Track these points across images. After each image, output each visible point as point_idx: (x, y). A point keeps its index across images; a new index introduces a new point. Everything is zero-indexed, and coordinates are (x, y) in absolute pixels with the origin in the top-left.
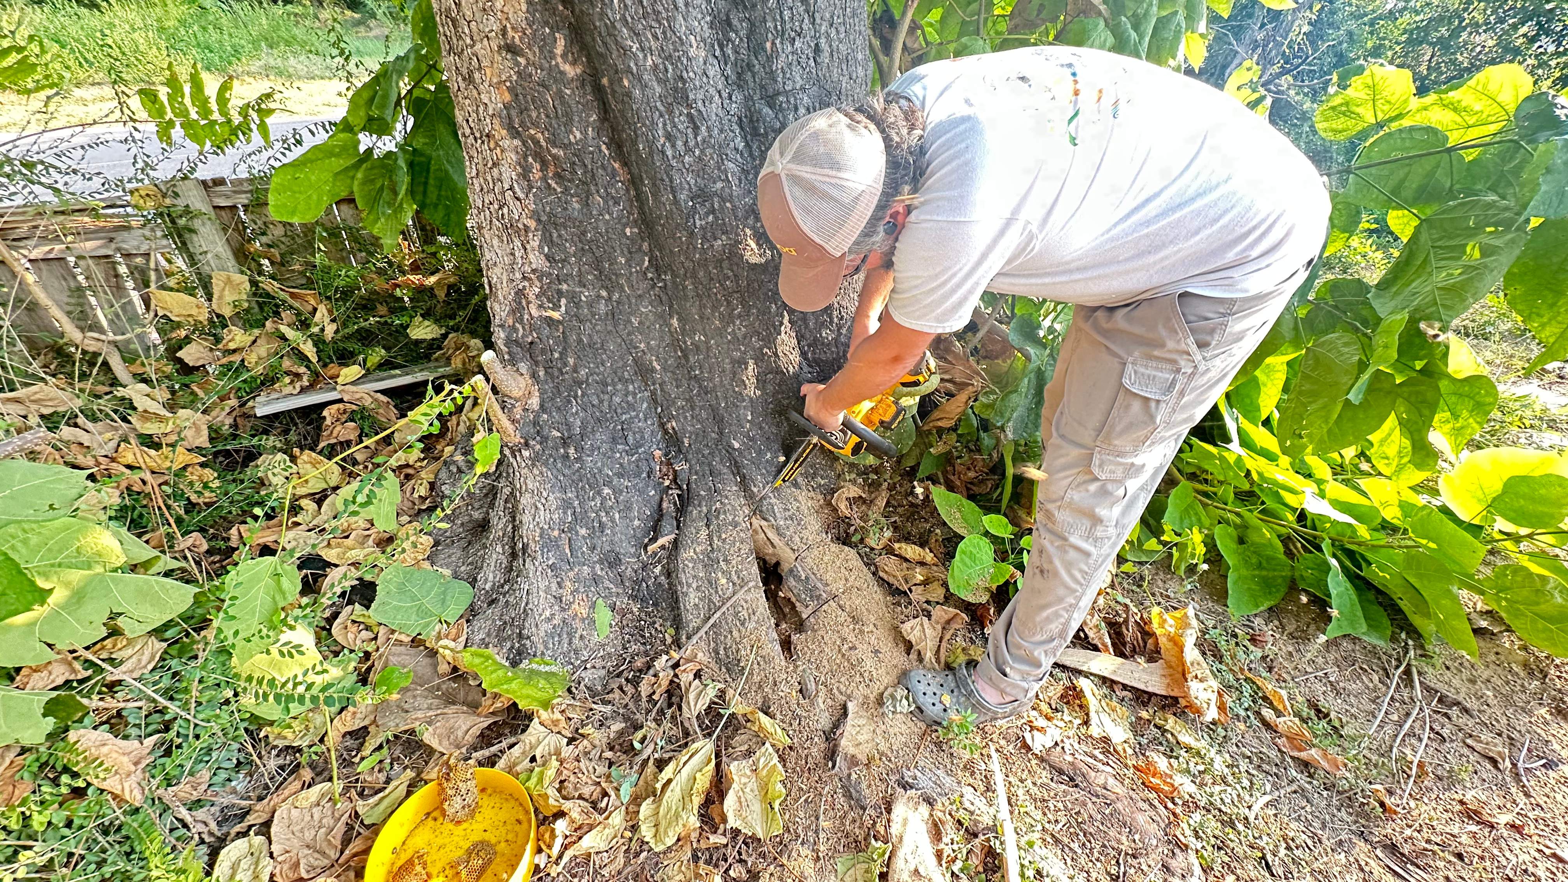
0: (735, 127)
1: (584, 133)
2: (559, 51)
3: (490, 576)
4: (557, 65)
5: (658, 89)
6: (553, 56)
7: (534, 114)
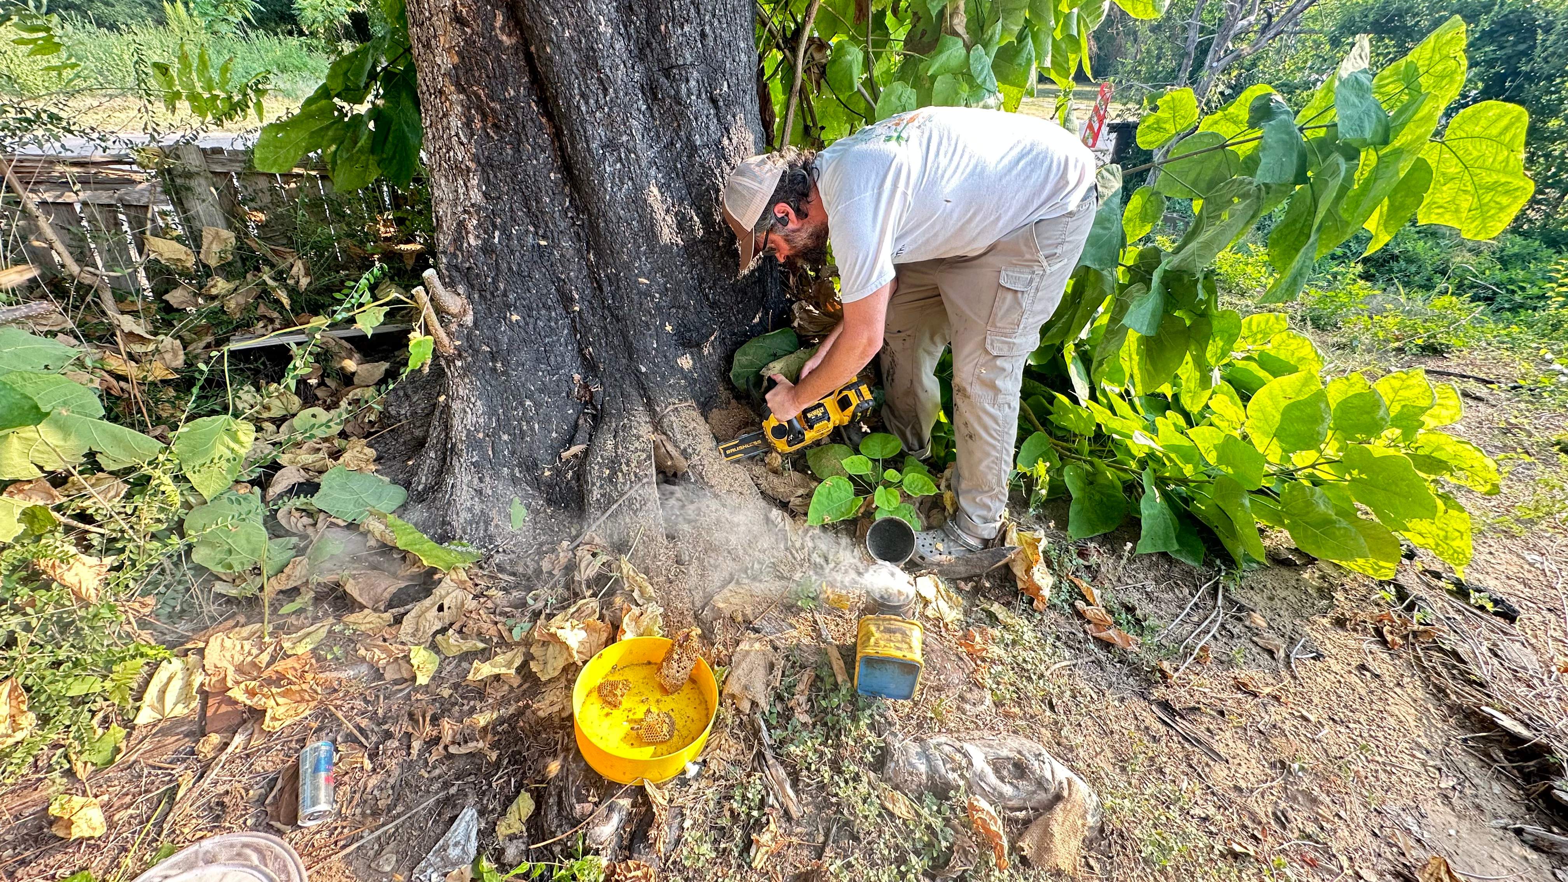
0: (638, 91)
1: (517, 92)
2: (498, 24)
3: (423, 480)
4: (496, 35)
5: (574, 56)
6: (493, 28)
7: (477, 74)
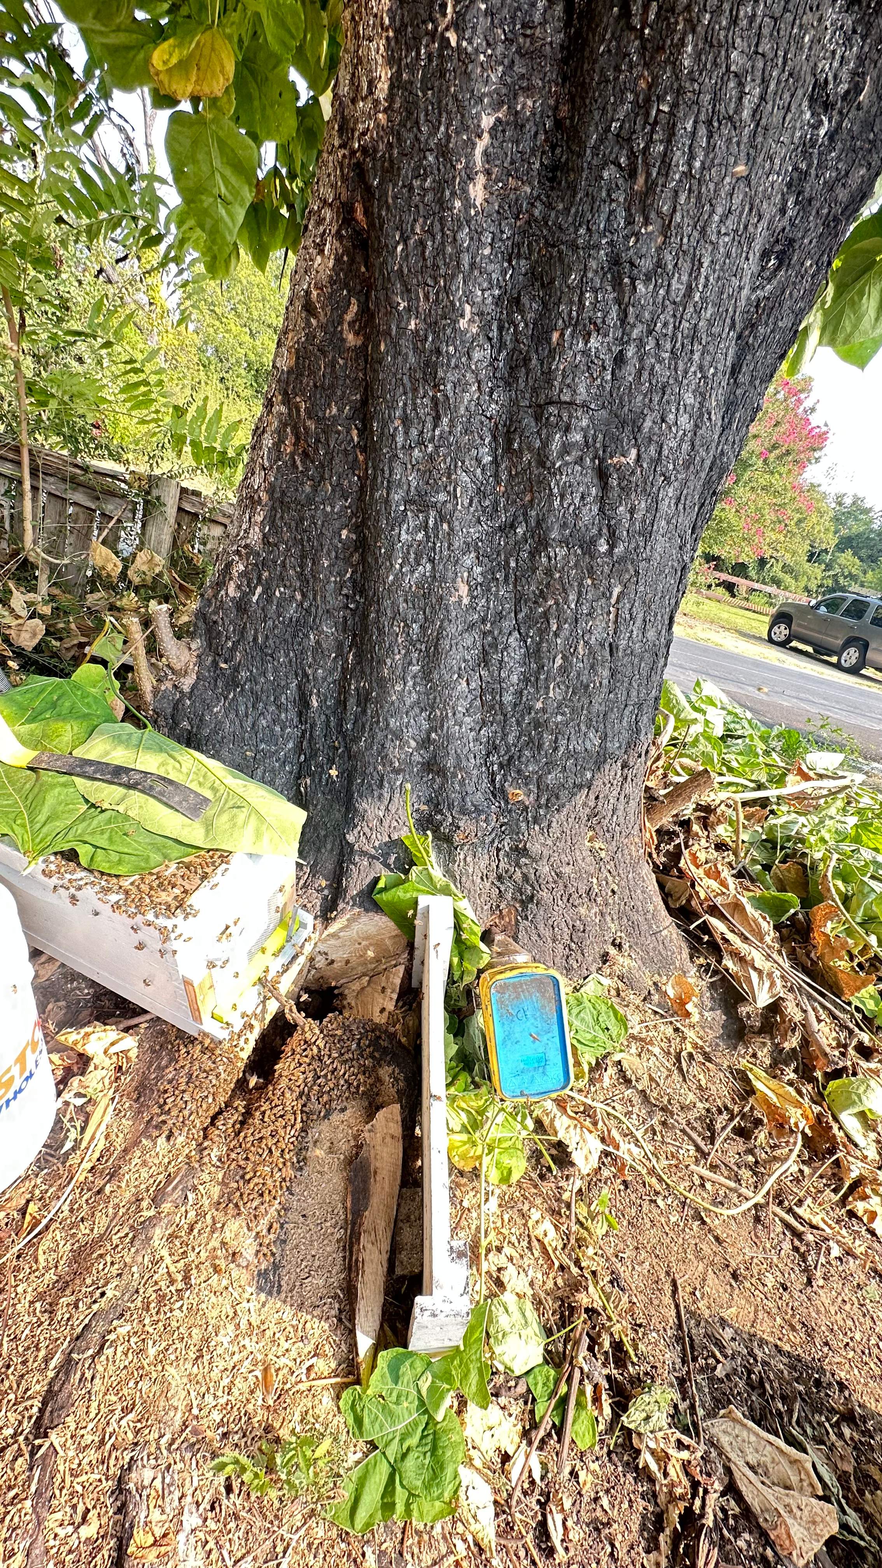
0: (486, 432)
1: (340, 410)
2: (348, 317)
4: (341, 332)
5: (411, 361)
6: (341, 323)
7: (306, 381)
